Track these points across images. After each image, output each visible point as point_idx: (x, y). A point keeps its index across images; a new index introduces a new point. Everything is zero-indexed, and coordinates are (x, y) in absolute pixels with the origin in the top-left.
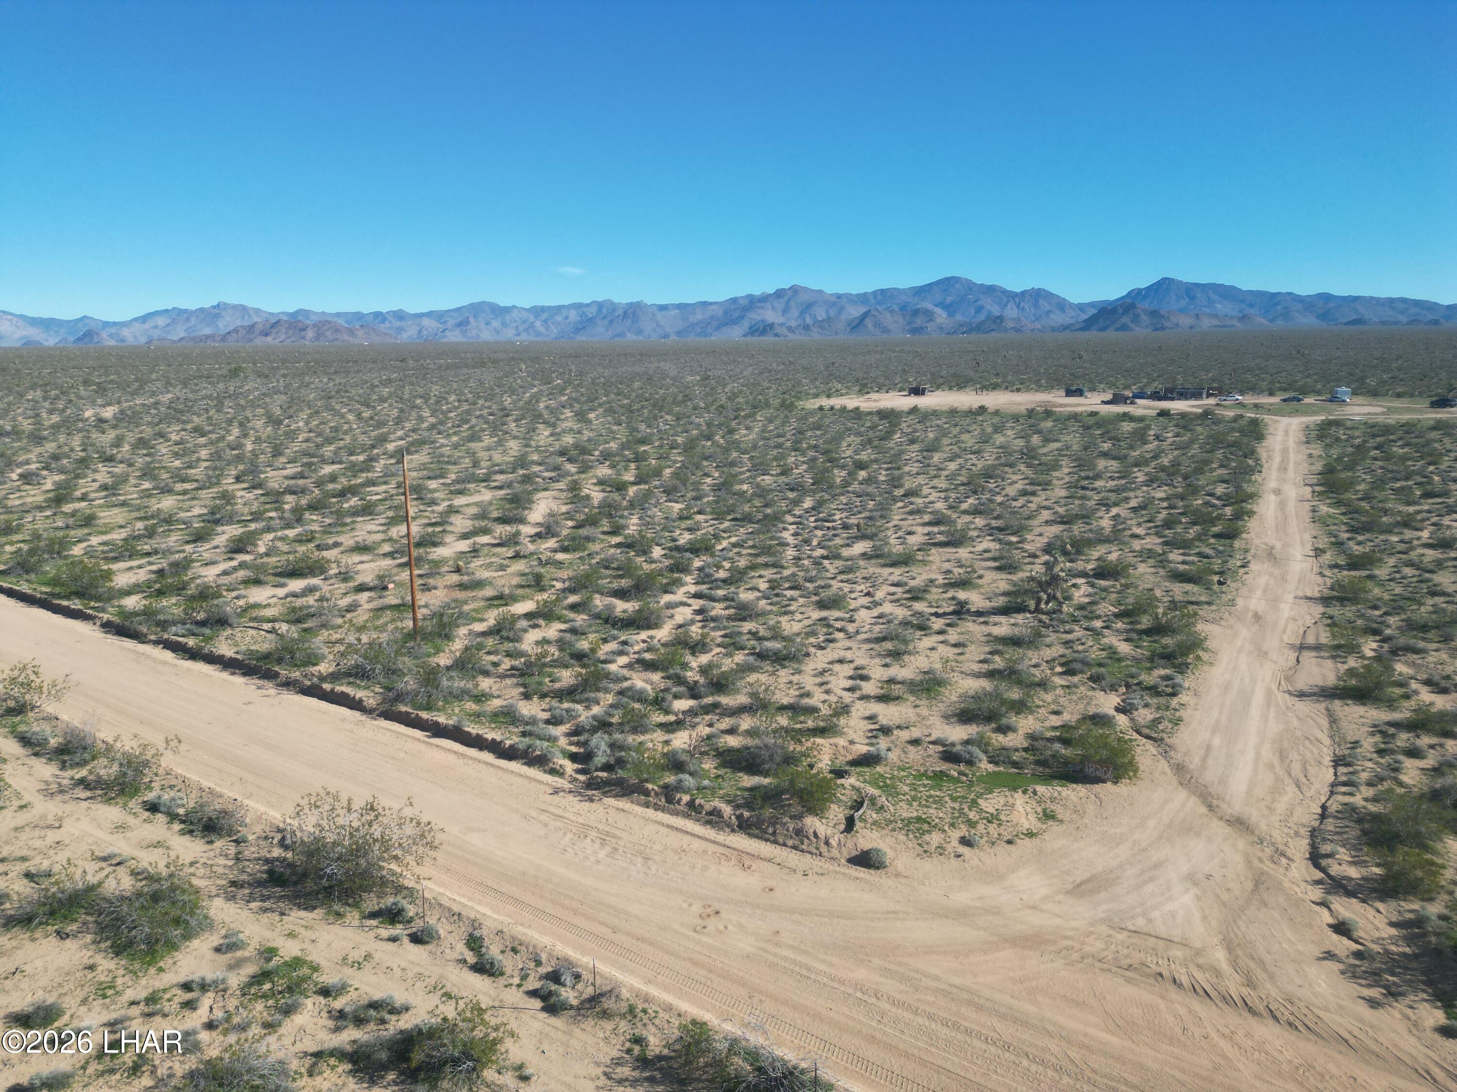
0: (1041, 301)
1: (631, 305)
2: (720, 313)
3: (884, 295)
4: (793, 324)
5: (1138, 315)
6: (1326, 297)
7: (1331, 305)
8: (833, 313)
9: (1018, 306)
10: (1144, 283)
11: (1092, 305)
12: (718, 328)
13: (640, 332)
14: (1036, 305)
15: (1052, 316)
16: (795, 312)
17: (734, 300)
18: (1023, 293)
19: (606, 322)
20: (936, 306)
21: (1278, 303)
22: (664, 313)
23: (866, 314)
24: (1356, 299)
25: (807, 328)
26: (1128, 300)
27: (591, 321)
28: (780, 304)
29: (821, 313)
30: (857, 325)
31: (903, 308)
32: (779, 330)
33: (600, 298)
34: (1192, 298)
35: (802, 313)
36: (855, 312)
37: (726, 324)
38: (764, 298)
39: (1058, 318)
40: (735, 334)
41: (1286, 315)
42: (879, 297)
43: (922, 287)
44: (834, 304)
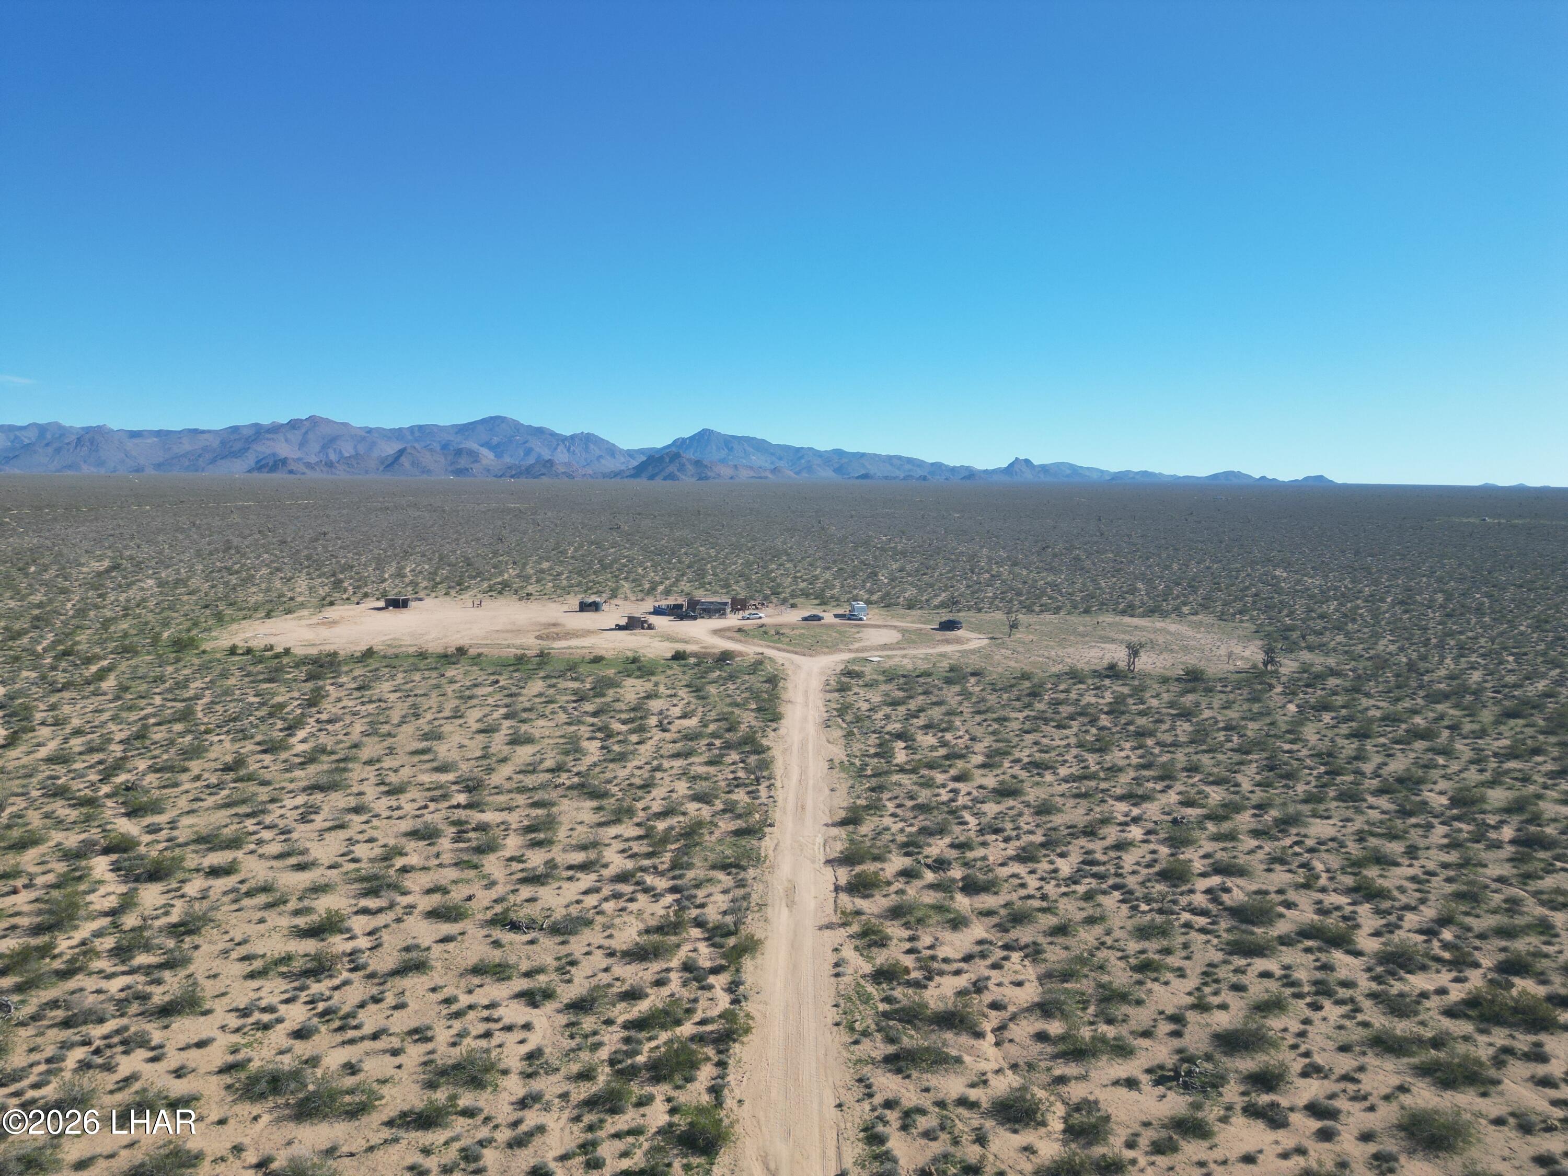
0: (592, 446)
1: (88, 430)
2: (216, 443)
3: (422, 432)
4: (313, 459)
5: (684, 465)
6: (839, 453)
7: (845, 460)
8: (361, 449)
9: (569, 450)
10: (687, 434)
11: (641, 451)
12: (213, 461)
13: (101, 463)
14: (587, 449)
15: (603, 461)
16: (315, 447)
17: (235, 429)
18: (573, 437)
19: (50, 450)
20: (482, 446)
21: (801, 457)
22: (136, 441)
23: (401, 452)
24: (863, 455)
25: (330, 465)
26: (674, 449)
27: (28, 448)
28: (296, 436)
29: (348, 449)
30: (392, 464)
31: (445, 447)
32: (293, 466)
33: (42, 420)
34: (731, 449)
35: (324, 447)
36: (390, 449)
37: (224, 457)
38: (275, 429)
39: (610, 465)
40: (237, 469)
41: (809, 468)
42: (417, 434)
43: (465, 425)
44: (363, 439)
